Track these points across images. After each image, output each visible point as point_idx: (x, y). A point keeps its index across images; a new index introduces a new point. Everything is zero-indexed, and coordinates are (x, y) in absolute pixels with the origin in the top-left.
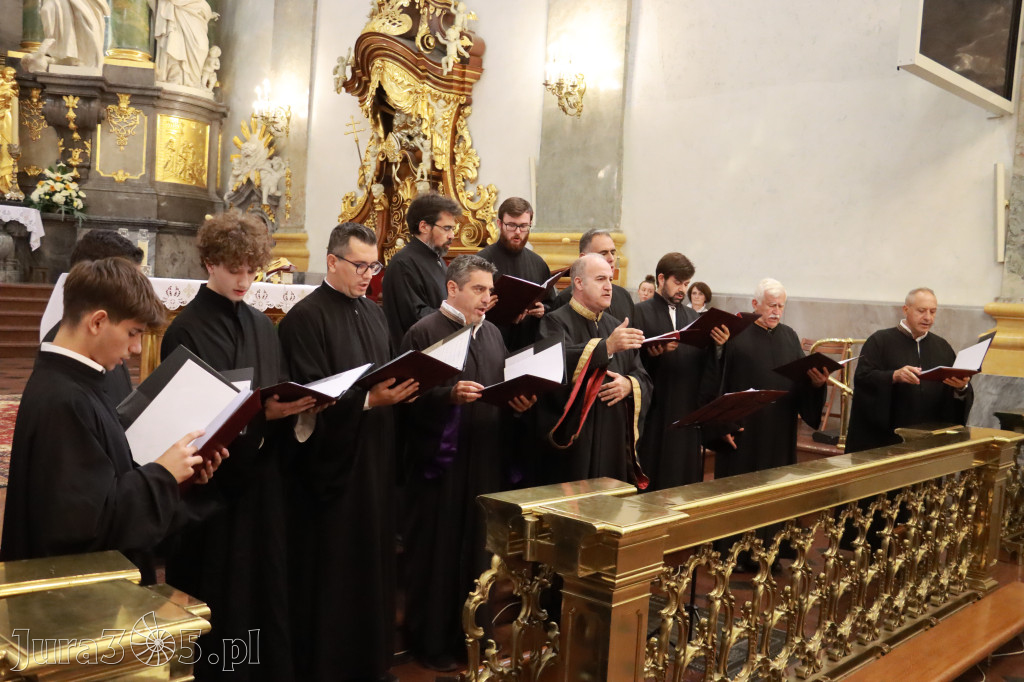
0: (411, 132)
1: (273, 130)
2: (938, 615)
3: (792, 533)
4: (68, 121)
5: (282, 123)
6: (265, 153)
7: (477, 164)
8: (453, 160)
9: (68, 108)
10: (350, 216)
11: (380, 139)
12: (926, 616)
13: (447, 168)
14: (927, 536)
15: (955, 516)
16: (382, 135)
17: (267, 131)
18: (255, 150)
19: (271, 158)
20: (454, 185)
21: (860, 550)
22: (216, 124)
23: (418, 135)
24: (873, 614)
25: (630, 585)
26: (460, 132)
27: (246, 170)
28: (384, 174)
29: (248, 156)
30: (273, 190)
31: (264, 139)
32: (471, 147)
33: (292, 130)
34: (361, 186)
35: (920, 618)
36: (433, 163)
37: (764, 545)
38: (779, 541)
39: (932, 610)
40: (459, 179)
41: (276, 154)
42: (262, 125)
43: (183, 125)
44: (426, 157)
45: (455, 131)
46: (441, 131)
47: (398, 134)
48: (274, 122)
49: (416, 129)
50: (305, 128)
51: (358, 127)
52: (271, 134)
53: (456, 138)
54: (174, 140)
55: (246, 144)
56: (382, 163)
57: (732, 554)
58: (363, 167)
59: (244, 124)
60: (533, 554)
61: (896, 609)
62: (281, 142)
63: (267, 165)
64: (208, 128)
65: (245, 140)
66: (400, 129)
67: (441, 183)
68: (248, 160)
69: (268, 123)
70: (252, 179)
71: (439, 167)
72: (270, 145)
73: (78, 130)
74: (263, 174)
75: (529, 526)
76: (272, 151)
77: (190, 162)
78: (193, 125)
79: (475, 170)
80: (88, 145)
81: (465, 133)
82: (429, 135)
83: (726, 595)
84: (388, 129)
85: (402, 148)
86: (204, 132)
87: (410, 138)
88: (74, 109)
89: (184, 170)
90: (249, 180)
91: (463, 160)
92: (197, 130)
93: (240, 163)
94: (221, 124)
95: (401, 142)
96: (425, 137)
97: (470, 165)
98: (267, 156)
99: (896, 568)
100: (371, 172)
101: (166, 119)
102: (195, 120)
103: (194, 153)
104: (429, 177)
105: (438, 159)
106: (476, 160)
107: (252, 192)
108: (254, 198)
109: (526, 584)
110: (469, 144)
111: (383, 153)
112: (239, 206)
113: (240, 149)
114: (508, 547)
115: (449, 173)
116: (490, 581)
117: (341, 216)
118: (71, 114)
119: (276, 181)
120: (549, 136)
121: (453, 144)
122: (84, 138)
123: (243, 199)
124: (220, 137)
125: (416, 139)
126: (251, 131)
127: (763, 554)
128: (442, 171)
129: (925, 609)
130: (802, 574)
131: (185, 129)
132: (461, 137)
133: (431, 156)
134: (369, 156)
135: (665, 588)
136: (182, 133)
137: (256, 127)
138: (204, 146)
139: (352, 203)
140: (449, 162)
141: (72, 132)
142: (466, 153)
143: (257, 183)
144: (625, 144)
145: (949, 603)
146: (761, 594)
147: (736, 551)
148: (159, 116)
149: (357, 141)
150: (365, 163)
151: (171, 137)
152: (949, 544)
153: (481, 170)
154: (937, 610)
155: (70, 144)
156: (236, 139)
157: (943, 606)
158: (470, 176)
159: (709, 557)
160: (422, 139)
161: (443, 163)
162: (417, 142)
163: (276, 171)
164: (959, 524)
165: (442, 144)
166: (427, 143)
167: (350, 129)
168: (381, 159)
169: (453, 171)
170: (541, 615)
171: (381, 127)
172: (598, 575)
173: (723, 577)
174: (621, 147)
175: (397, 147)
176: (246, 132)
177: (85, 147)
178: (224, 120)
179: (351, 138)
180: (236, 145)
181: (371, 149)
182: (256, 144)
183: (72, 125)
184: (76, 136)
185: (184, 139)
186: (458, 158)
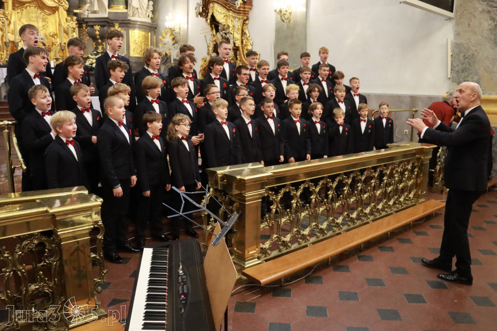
0: (226, 32)
1: (174, 33)
2: (396, 212)
3: (327, 181)
4: (96, 35)
5: (177, 30)
6: (171, 42)
7: (252, 43)
8: (242, 42)
9: (96, 30)
10: (204, 66)
11: (214, 35)
12: (392, 212)
13: (240, 46)
14: (393, 183)
15: (407, 176)
16: (215, 33)
17: (172, 34)
18: (168, 42)
19: (174, 44)
20: (243, 52)
21: (360, 188)
22: (153, 32)
23: (229, 33)
24: (367, 211)
25: (252, 196)
26: (245, 31)
27: (165, 49)
28: (216, 49)
29: (165, 44)
30: (175, 57)
31: (171, 37)
32: (249, 37)
33: (181, 33)
34: (208, 54)
35: (389, 212)
36: (234, 44)
37: (314, 185)
38: (321, 183)
39: (395, 209)
40: (245, 50)
41: (176, 42)
42: (170, 31)
43: (139, 33)
44: (231, 41)
45: (242, 31)
46: (237, 31)
47: (221, 33)
48: (174, 30)
49: (228, 31)
50: (186, 31)
51: (205, 31)
52: (174, 35)
53: (243, 33)
54: (137, 39)
55: (164, 40)
56: (215, 45)
57: (300, 188)
58: (208, 47)
59: (163, 31)
60: (221, 187)
61: (378, 209)
62: (178, 38)
63: (173, 48)
64: (150, 33)
65: (164, 38)
66: (222, 31)
67: (238, 52)
68: (166, 46)
69: (172, 31)
70: (167, 53)
71: (237, 45)
72: (173, 39)
73: (100, 39)
74: (171, 51)
75: (219, 178)
76: (174, 41)
77: (143, 48)
78: (144, 33)
79: (251, 46)
80: (104, 44)
81: (247, 31)
82: (232, 33)
83: (297, 202)
84: (217, 31)
85: (223, 38)
86: (148, 35)
87: (226, 34)
88: (98, 31)
89: (141, 51)
90: (166, 54)
91: (246, 42)
92: (145, 35)
93: (162, 47)
94: (155, 31)
95: (222, 36)
96: (231, 33)
97: (249, 44)
98: (172, 44)
99: (378, 194)
100: (211, 49)
101: (133, 31)
102: (145, 31)
103: (144, 44)
104: (233, 49)
105: (236, 42)
106: (251, 42)
107: (168, 58)
108: (168, 60)
109: (223, 198)
110: (248, 35)
111: (215, 41)
112: (163, 64)
113: (162, 41)
114: (214, 185)
115: (241, 48)
116: (209, 196)
117: (201, 66)
118: (97, 33)
119: (176, 53)
120: (278, 31)
121: (242, 36)
122: (103, 41)
123: (164, 61)
124: (155, 37)
125: (228, 35)
126: (166, 34)
127: (314, 188)
128: (238, 47)
129: (392, 210)
130: (332, 196)
131: (140, 35)
132: (245, 33)
133: (234, 41)
134: (210, 42)
135: (271, 199)
136: (139, 37)
137: (168, 32)
138: (148, 41)
139: (205, 61)
140: (241, 43)
141: (98, 39)
142: (247, 39)
143: (169, 55)
144: (308, 33)
145: (403, 207)
146: (314, 202)
147: (302, 187)
148: (130, 31)
149: (205, 36)
150: (209, 45)
151: (135, 39)
152: (404, 186)
153: (253, 46)
154: (397, 210)
155: (98, 44)
156: (161, 37)
157: (400, 208)
158: (249, 49)
159: (290, 189)
160: (230, 34)
161: (238, 43)
162: (228, 36)
163: (176, 49)
164: (409, 178)
165: (238, 36)
166: (232, 36)
167: (202, 31)
168: (215, 43)
169: (242, 47)
170: (229, 208)
171: (214, 30)
172: (241, 194)
173: (296, 196)
174: (306, 35)
175: (220, 38)
176: (164, 34)
177: (103, 45)
178: (156, 30)
179: (203, 36)
180: (161, 40)
181: (211, 39)
182: (168, 39)
183: (98, 37)
184: (100, 41)
185: (140, 38)
186: (244, 41)
